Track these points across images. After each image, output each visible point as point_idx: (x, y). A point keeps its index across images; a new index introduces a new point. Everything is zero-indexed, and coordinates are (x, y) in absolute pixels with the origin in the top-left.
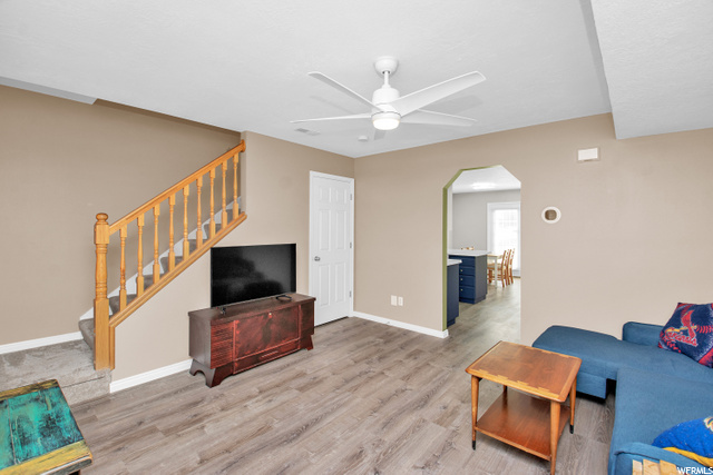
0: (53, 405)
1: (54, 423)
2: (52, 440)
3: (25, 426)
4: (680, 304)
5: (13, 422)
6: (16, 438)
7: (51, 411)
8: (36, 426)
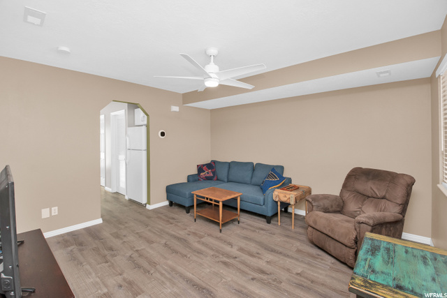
0: (366, 260)
1: (372, 250)
2: (376, 243)
3: (386, 257)
4: (198, 166)
5: (392, 263)
6: (392, 253)
7: (370, 257)
8: (380, 254)
